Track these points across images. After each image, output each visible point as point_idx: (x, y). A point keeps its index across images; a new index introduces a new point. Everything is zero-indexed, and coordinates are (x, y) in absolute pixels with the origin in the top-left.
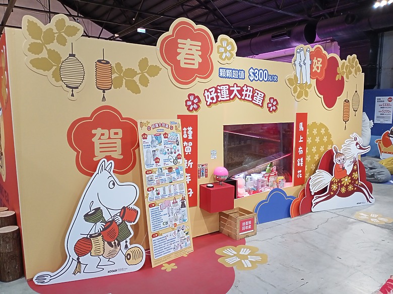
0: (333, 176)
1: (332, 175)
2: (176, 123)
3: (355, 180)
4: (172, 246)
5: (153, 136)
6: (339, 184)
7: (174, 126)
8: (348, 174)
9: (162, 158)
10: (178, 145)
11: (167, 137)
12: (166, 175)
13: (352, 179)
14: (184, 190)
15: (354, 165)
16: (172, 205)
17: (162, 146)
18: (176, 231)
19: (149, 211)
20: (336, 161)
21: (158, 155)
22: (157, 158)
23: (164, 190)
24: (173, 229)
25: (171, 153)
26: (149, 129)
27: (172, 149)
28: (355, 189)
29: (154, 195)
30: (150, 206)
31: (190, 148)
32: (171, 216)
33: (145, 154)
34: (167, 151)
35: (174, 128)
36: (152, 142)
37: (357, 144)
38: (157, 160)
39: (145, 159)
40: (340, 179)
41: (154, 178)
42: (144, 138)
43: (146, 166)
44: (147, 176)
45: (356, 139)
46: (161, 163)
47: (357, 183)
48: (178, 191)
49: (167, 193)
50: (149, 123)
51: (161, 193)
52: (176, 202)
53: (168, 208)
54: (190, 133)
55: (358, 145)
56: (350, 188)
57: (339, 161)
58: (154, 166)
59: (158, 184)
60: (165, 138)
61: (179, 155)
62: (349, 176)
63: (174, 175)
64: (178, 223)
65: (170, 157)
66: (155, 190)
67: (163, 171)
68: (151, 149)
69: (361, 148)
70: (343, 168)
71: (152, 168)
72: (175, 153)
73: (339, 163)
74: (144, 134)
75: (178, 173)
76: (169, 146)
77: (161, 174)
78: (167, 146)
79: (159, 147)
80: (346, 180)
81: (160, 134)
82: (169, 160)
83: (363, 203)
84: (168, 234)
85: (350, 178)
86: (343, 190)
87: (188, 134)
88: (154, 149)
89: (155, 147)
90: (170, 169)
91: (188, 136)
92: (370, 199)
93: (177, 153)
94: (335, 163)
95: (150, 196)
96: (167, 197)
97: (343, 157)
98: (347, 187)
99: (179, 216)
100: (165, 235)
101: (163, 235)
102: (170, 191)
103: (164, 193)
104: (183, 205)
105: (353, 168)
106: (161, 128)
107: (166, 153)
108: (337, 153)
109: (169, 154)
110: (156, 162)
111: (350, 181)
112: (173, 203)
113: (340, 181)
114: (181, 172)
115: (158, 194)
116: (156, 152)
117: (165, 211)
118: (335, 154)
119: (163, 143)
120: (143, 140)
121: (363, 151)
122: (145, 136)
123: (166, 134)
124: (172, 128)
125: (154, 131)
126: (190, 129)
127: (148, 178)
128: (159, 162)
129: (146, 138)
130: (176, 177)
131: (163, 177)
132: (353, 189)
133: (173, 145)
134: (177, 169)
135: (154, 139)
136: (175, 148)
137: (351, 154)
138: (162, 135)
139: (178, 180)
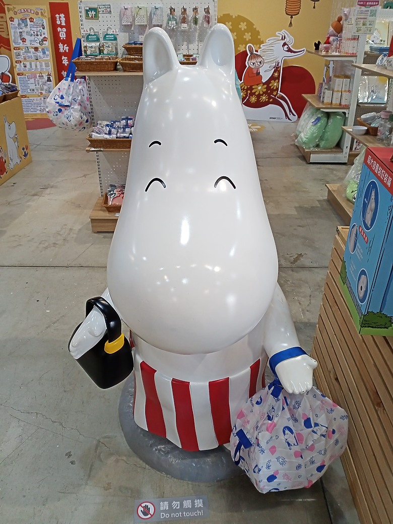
0: (243, 81)
1: (241, 80)
2: (42, 9)
3: (273, 90)
4: (39, 108)
5: (19, 19)
6: (249, 92)
7: (39, 12)
8: (264, 81)
9: (28, 38)
10: (44, 28)
11: (33, 22)
12: (32, 52)
13: (268, 88)
14: (50, 68)
15: (275, 71)
16: (38, 77)
17: (28, 29)
18: (42, 99)
19: (17, 78)
20: (248, 63)
21: (25, 36)
22: (24, 38)
23: (31, 64)
24: (39, 96)
25: (37, 35)
26: (15, 13)
27: (38, 32)
28: (271, 100)
29: (21, 66)
30: (18, 74)
31: (64, 33)
32: (37, 86)
33: (13, 34)
34: (33, 33)
35: (40, 13)
36: (19, 24)
37: (285, 44)
38: (24, 40)
39: (13, 38)
40: (251, 86)
41: (22, 54)
42: (11, 21)
43: (14, 44)
44: (15, 51)
45: (283, 38)
46: (28, 43)
47: (275, 93)
48: (44, 67)
49: (34, 67)
50: (15, 8)
51: (28, 66)
52: (42, 76)
53: (35, 80)
54: (63, 19)
55: (286, 46)
56: (264, 98)
57: (254, 64)
58: (21, 45)
59: (25, 59)
60: (31, 22)
61: (45, 37)
62: (264, 84)
63: (40, 54)
64: (44, 92)
65: (36, 39)
66: (22, 63)
67: (30, 50)
68: (19, 31)
69: (289, 50)
70: (258, 74)
71: (18, 46)
72: (41, 35)
73: (252, 67)
74: (11, 18)
75: (44, 53)
76: (35, 29)
77: (28, 51)
78: (33, 29)
79: (25, 29)
80: (260, 88)
81: (26, 18)
82: (35, 41)
83: (279, 118)
84: (35, 98)
85: (265, 86)
86: (253, 99)
87: (60, 21)
88: (21, 30)
89: (21, 29)
90: (36, 49)
91: (61, 23)
92: (291, 116)
93: (43, 36)
94: (248, 66)
95: (18, 67)
96: (33, 70)
97: (260, 60)
98: (259, 96)
99: (45, 87)
100: (32, 98)
101: (30, 98)
102: (36, 66)
103: (31, 67)
104: (49, 80)
105: (273, 74)
106: (26, 13)
107: (32, 35)
108: (252, 53)
109: (34, 36)
110: (23, 42)
111: (265, 90)
112: (39, 76)
113: (251, 89)
114: (47, 53)
115: (25, 67)
116: (23, 34)
117: (32, 81)
118: (249, 55)
119: (29, 26)
120: (11, 22)
121: (293, 54)
122: (12, 19)
123: (31, 18)
124: (37, 14)
125: (21, 16)
126: (62, 15)
127: (16, 53)
128: (25, 42)
129: (13, 21)
130: (42, 56)
131: (29, 54)
132: (267, 100)
133: (38, 29)
134: (43, 49)
135: (21, 22)
136: (41, 31)
137: (272, 57)
138: (28, 20)
139: (44, 58)
